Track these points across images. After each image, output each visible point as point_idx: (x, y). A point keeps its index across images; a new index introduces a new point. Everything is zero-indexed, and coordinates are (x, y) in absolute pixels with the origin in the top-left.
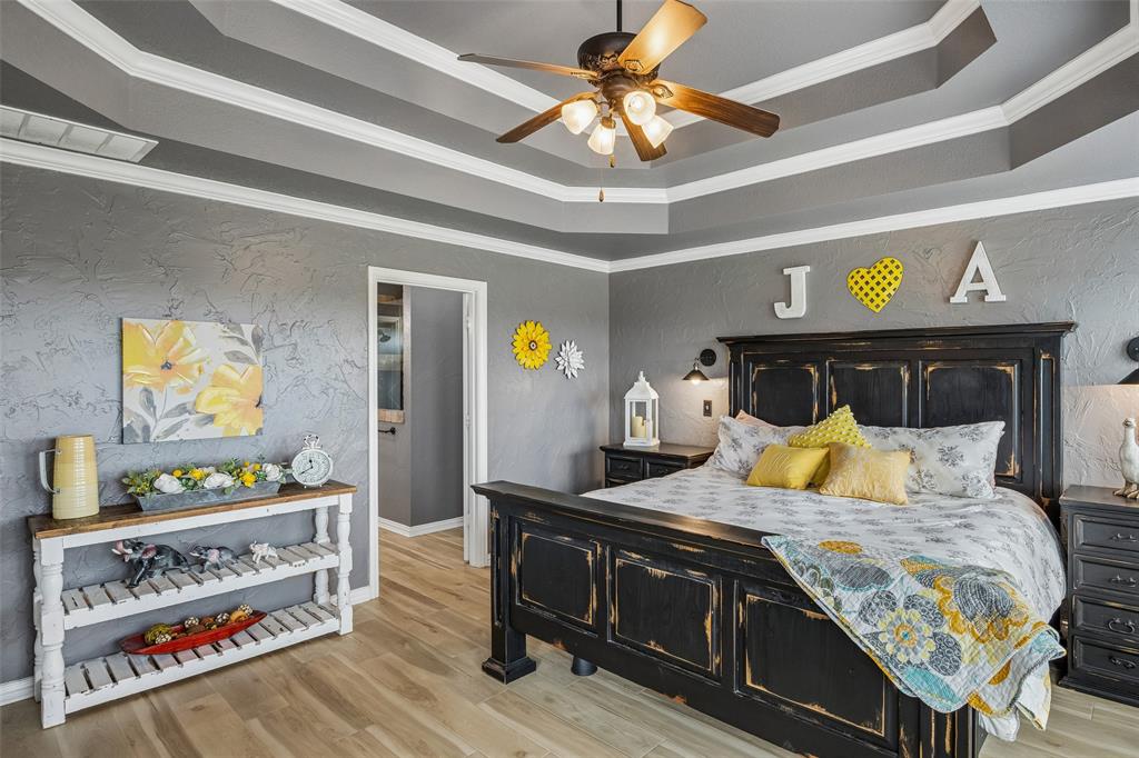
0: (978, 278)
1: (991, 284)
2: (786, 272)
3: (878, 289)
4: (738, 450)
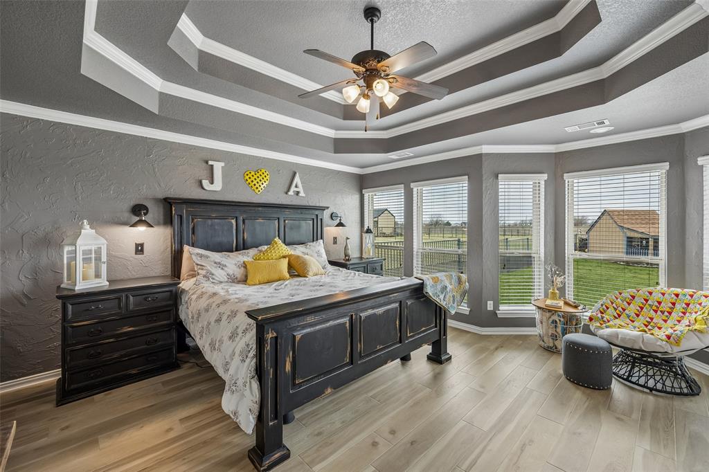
0: (296, 187)
1: (301, 189)
2: (210, 163)
3: (260, 183)
4: (226, 269)
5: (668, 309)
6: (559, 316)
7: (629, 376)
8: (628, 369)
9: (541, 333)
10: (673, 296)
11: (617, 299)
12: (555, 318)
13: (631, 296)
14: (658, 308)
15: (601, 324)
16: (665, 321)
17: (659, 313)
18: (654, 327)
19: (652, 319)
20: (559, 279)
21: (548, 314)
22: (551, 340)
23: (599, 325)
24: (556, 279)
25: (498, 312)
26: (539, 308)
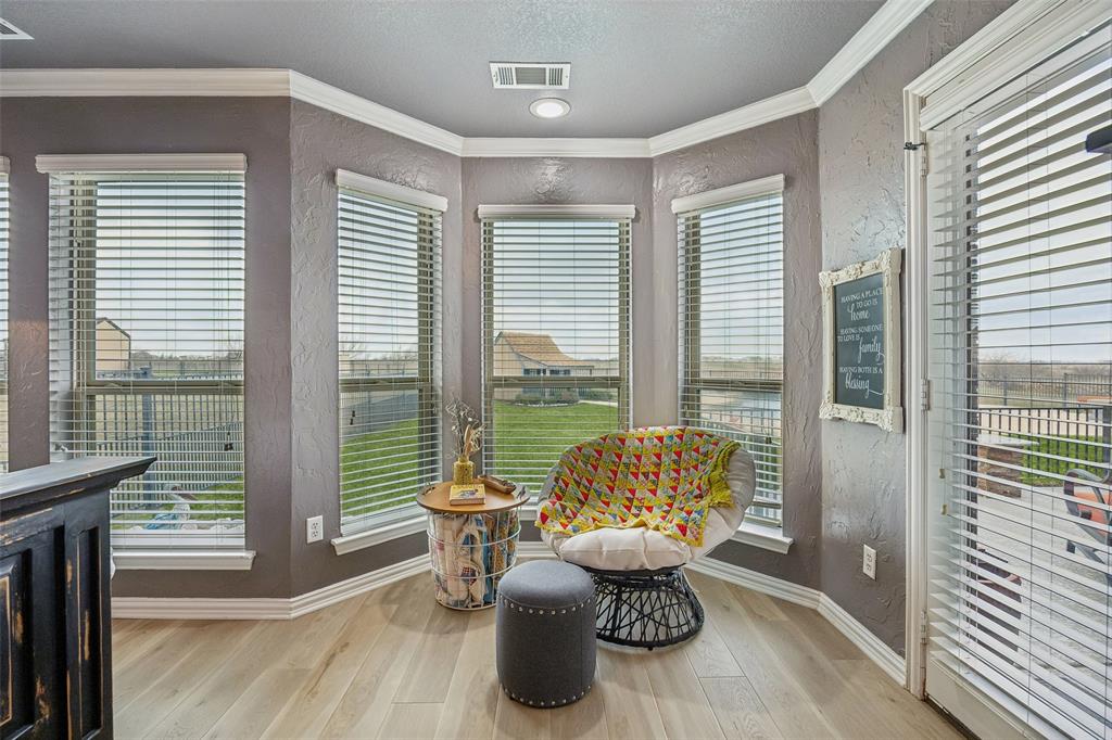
5: (653, 469)
6: (478, 522)
7: (613, 630)
8: (612, 613)
9: (441, 572)
10: (656, 441)
11: (577, 461)
12: (472, 529)
13: (597, 451)
14: (638, 468)
15: (565, 526)
16: (654, 492)
17: (641, 477)
18: (640, 509)
19: (633, 492)
20: (474, 434)
21: (455, 524)
22: (462, 586)
23: (560, 528)
24: (469, 435)
25: (336, 541)
26: (435, 511)
